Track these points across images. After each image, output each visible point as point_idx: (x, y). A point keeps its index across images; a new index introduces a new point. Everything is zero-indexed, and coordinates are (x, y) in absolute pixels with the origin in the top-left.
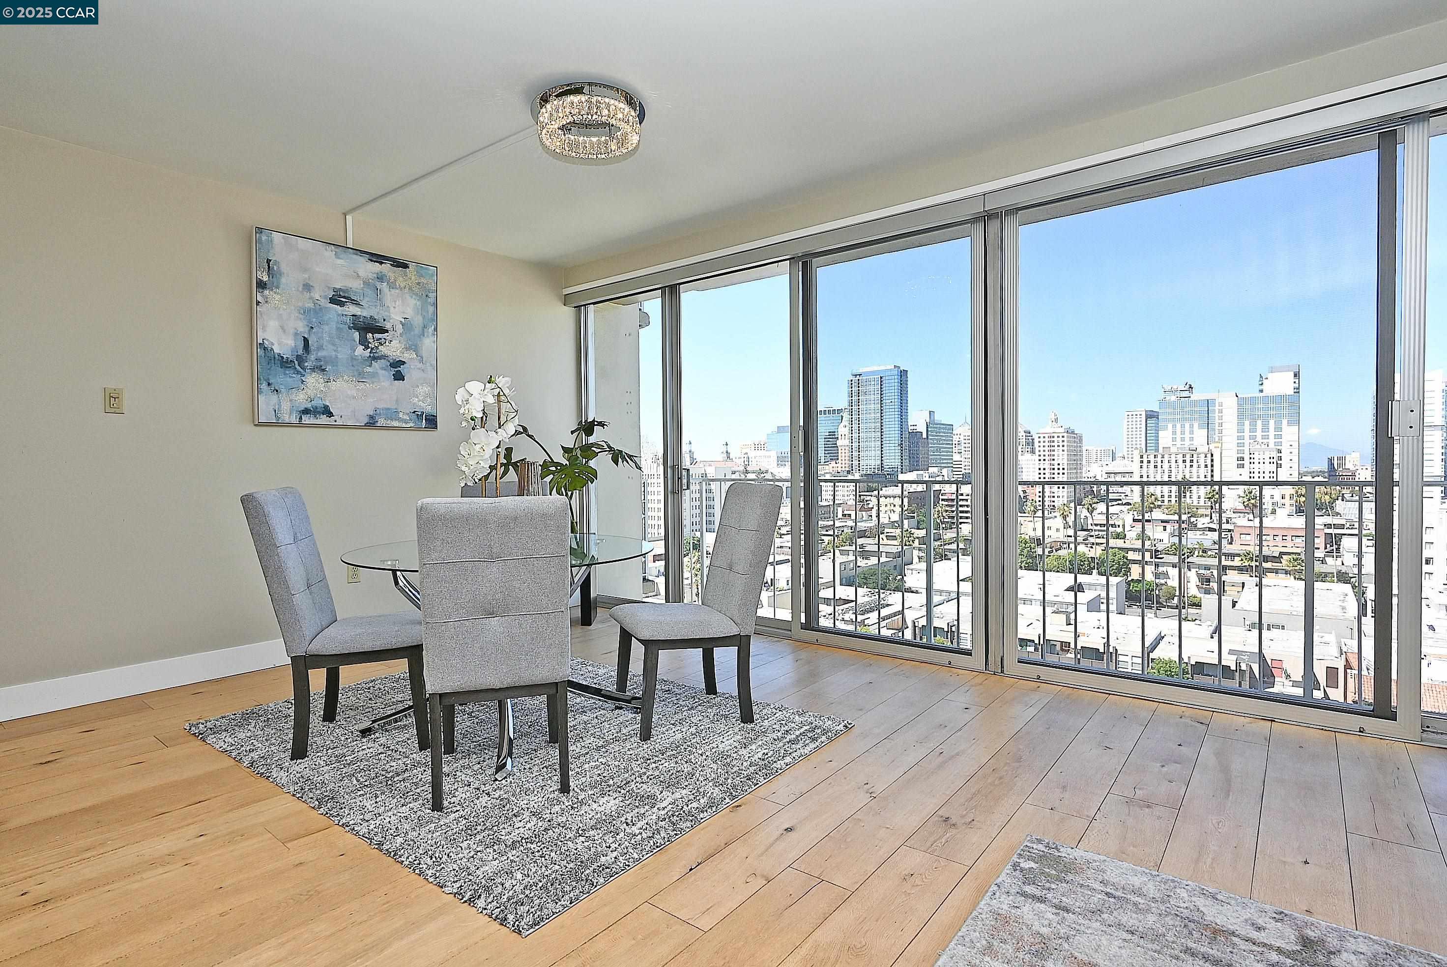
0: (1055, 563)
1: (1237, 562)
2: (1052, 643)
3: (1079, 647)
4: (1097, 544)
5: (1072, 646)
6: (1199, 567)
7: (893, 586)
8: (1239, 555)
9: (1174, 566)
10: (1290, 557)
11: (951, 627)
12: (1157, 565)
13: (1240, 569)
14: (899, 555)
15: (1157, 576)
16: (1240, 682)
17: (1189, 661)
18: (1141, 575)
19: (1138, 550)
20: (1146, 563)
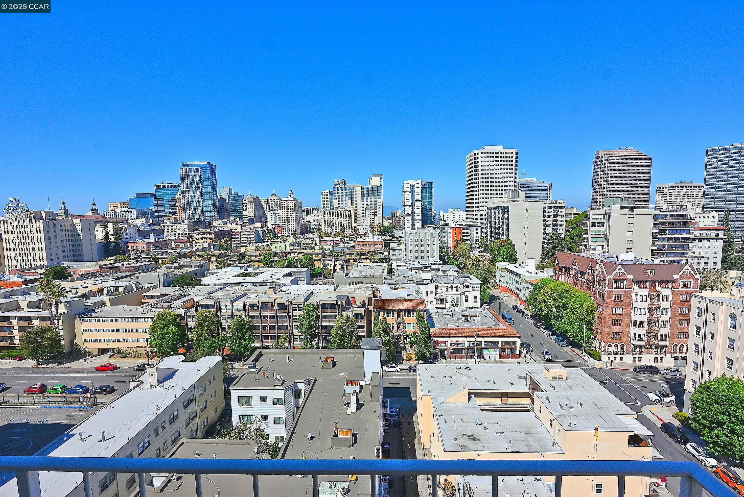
0: (282, 263)
1: (353, 257)
2: (266, 303)
3: (276, 304)
5: (273, 304)
6: (340, 260)
7: (194, 284)
8: (353, 254)
9: (331, 260)
10: (371, 253)
11: (216, 303)
12: (324, 261)
13: (354, 260)
14: (201, 266)
15: (324, 265)
16: (338, 309)
17: (320, 303)
18: (318, 265)
19: (318, 254)
20: (320, 260)
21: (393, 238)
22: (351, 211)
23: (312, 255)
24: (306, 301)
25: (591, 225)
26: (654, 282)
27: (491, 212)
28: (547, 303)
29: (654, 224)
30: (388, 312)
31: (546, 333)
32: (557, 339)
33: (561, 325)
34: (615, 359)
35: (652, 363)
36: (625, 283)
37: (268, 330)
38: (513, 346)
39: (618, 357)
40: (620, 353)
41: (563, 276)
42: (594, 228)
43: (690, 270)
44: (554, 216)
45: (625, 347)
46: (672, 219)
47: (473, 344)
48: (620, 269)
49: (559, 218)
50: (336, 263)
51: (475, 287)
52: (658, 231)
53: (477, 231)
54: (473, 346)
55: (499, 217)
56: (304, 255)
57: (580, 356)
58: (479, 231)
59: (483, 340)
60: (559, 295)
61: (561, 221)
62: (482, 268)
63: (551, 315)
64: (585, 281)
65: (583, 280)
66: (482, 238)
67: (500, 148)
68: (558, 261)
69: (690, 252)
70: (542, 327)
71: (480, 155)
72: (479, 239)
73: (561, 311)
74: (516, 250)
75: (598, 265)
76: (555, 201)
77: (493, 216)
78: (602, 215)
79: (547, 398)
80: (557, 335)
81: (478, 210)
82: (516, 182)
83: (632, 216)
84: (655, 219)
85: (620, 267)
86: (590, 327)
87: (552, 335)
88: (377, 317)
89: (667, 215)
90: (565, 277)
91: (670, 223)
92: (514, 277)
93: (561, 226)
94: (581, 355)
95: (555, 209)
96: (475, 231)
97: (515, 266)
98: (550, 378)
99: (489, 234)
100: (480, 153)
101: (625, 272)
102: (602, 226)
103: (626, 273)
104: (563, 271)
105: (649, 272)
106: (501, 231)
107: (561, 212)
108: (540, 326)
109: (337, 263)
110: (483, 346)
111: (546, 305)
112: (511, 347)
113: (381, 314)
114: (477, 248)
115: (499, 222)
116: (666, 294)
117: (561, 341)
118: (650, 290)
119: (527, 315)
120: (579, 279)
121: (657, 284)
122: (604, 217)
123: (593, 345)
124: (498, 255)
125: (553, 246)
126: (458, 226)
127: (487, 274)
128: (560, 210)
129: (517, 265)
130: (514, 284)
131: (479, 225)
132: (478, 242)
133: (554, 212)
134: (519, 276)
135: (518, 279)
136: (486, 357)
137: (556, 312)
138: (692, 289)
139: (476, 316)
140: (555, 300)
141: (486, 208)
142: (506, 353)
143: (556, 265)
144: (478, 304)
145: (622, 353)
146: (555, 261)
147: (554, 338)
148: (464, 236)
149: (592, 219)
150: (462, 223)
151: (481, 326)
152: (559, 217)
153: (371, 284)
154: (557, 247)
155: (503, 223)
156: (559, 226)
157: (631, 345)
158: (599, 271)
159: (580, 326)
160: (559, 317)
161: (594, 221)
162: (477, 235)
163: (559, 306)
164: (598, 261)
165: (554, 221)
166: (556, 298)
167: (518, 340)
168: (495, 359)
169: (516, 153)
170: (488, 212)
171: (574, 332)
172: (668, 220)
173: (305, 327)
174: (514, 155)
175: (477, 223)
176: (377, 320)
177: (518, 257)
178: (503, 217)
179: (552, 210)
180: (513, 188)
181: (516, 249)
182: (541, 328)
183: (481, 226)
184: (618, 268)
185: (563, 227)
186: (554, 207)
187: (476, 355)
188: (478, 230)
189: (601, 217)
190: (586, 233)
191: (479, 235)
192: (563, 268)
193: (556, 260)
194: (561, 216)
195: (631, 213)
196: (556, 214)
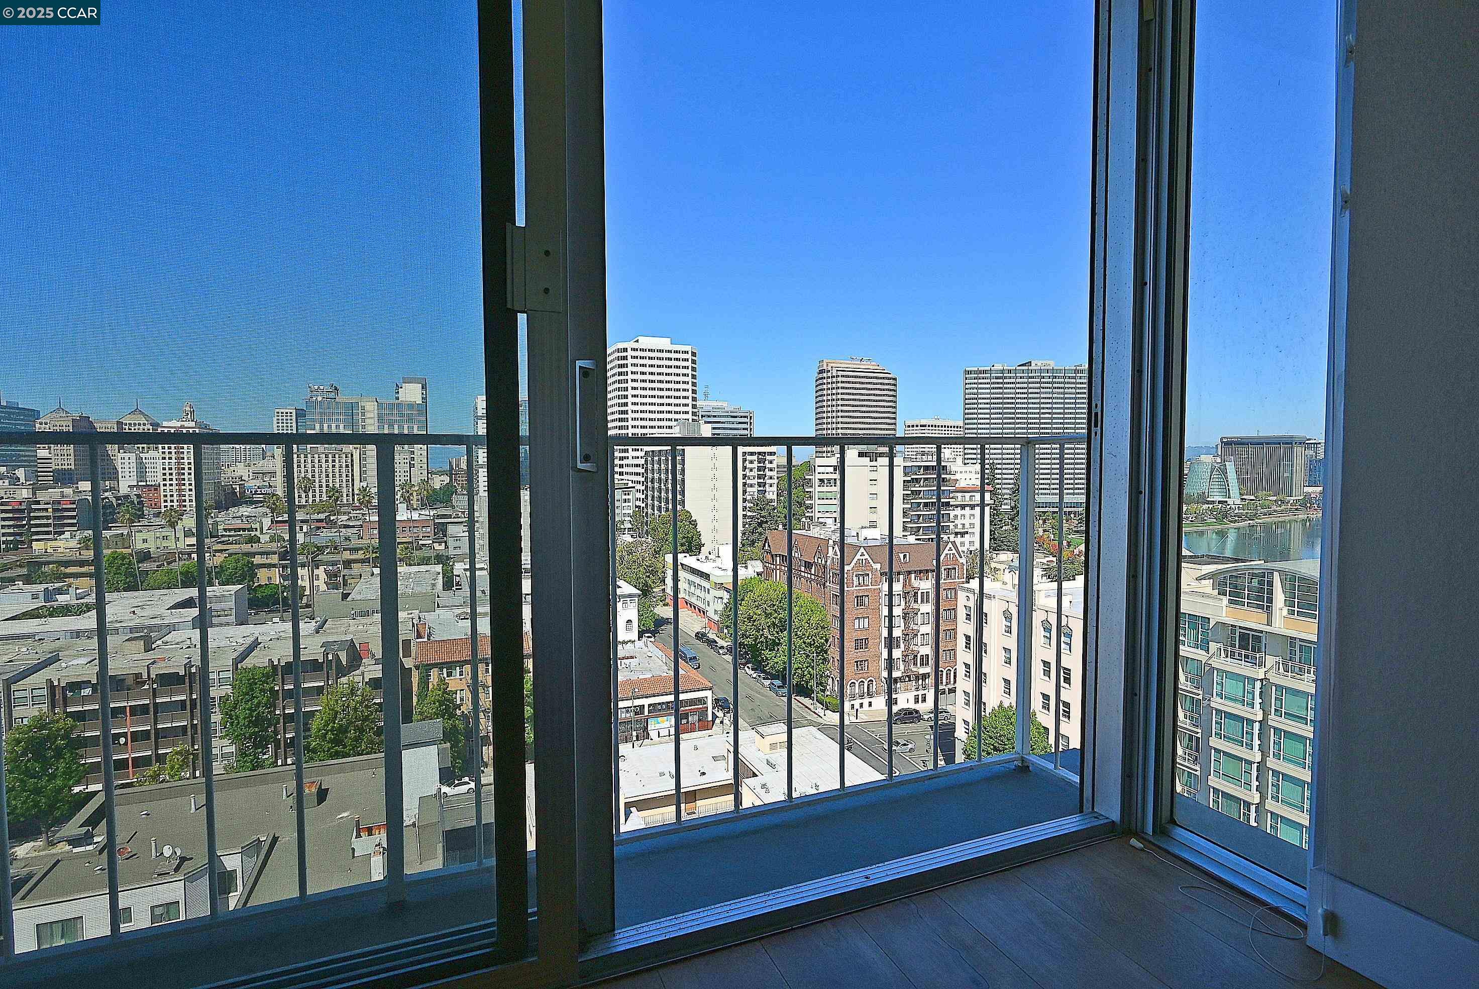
0: (166, 578)
1: (360, 555)
2: (122, 677)
3: (153, 676)
4: (221, 551)
5: (145, 676)
6: (327, 563)
8: (361, 549)
9: (303, 566)
10: (402, 546)
13: (364, 562)
15: (285, 578)
16: (328, 672)
17: (279, 662)
18: (270, 578)
19: (267, 553)
20: (274, 566)
21: (454, 513)
22: (352, 455)
23: (253, 555)
24: (241, 662)
25: (817, 483)
26: (909, 573)
27: (653, 460)
28: (754, 621)
29: (904, 481)
30: (450, 666)
31: (754, 676)
32: (773, 684)
33: (776, 659)
34: (861, 705)
35: (912, 705)
36: (870, 577)
37: (126, 743)
38: (701, 706)
39: (866, 702)
40: (868, 694)
41: (778, 571)
42: (821, 489)
43: (954, 551)
44: (759, 469)
45: (874, 683)
46: (927, 474)
47: (627, 712)
48: (862, 555)
49: (768, 473)
50: (316, 572)
51: (629, 602)
52: (910, 492)
53: (627, 497)
54: (628, 715)
55: (667, 470)
56: (230, 555)
57: (810, 709)
58: (630, 497)
59: (646, 702)
60: (774, 605)
61: (771, 478)
62: (640, 565)
63: (762, 642)
64: (813, 577)
65: (809, 576)
66: (637, 509)
67: (664, 343)
68: (769, 546)
69: (951, 525)
70: (748, 667)
71: (630, 353)
72: (631, 512)
73: (777, 633)
74: (698, 530)
75: (830, 549)
77: (656, 467)
78: (832, 466)
79: (764, 786)
80: (774, 677)
81: (628, 458)
82: (694, 407)
83: (875, 469)
84: (906, 474)
85: (862, 550)
86: (822, 656)
87: (764, 679)
88: (424, 681)
89: (920, 467)
90: (782, 573)
91: (926, 479)
92: (697, 580)
93: (771, 486)
94: (812, 707)
95: (760, 457)
96: (624, 497)
97: (698, 560)
98: (768, 750)
99: (650, 502)
100: (629, 350)
101: (869, 559)
102: (833, 485)
103: (870, 561)
104: (778, 563)
105: (902, 556)
106: (670, 496)
107: (771, 462)
108: (745, 665)
109: (320, 572)
110: (646, 713)
111: (753, 625)
112: (698, 708)
113: (434, 674)
114: (627, 530)
115: (667, 479)
116: (925, 591)
117: (779, 687)
118: (904, 586)
119: (722, 647)
120: (803, 574)
121: (913, 576)
122: (835, 470)
123: (828, 687)
124: (666, 540)
125: (759, 521)
127: (649, 577)
128: (769, 458)
129: (702, 556)
130: (698, 592)
131: (630, 485)
132: (629, 518)
133: (759, 463)
134: (706, 576)
135: (704, 583)
136: (653, 734)
137: (769, 637)
138: (957, 580)
139: (632, 657)
140: (768, 616)
141: (643, 454)
142: (688, 722)
143: (767, 552)
144: (634, 635)
145: (870, 695)
146: (764, 545)
147: (767, 683)
149: (819, 473)
151: (641, 677)
152: (767, 470)
153: (406, 613)
154: (766, 522)
156: (767, 486)
157: (883, 679)
158: (833, 559)
159: (808, 656)
160: (774, 645)
161: (821, 477)
162: (627, 504)
163: (774, 624)
164: (831, 542)
165: (759, 478)
166: (769, 611)
167: (708, 694)
168: (669, 736)
169: (694, 354)
170: (646, 461)
171: (799, 668)
172: (923, 474)
173: (238, 723)
174: (689, 356)
175: (627, 482)
176: (424, 688)
177: (703, 543)
179: (755, 457)
180: (689, 416)
181: (699, 528)
182: (746, 668)
183: (634, 487)
184: (860, 553)
185: (774, 488)
186: (759, 453)
187: (634, 733)
188: (628, 495)
189: (831, 469)
190: (811, 498)
191: (630, 504)
192: (778, 558)
193: (767, 544)
194: (771, 470)
195: (874, 463)
196: (762, 465)
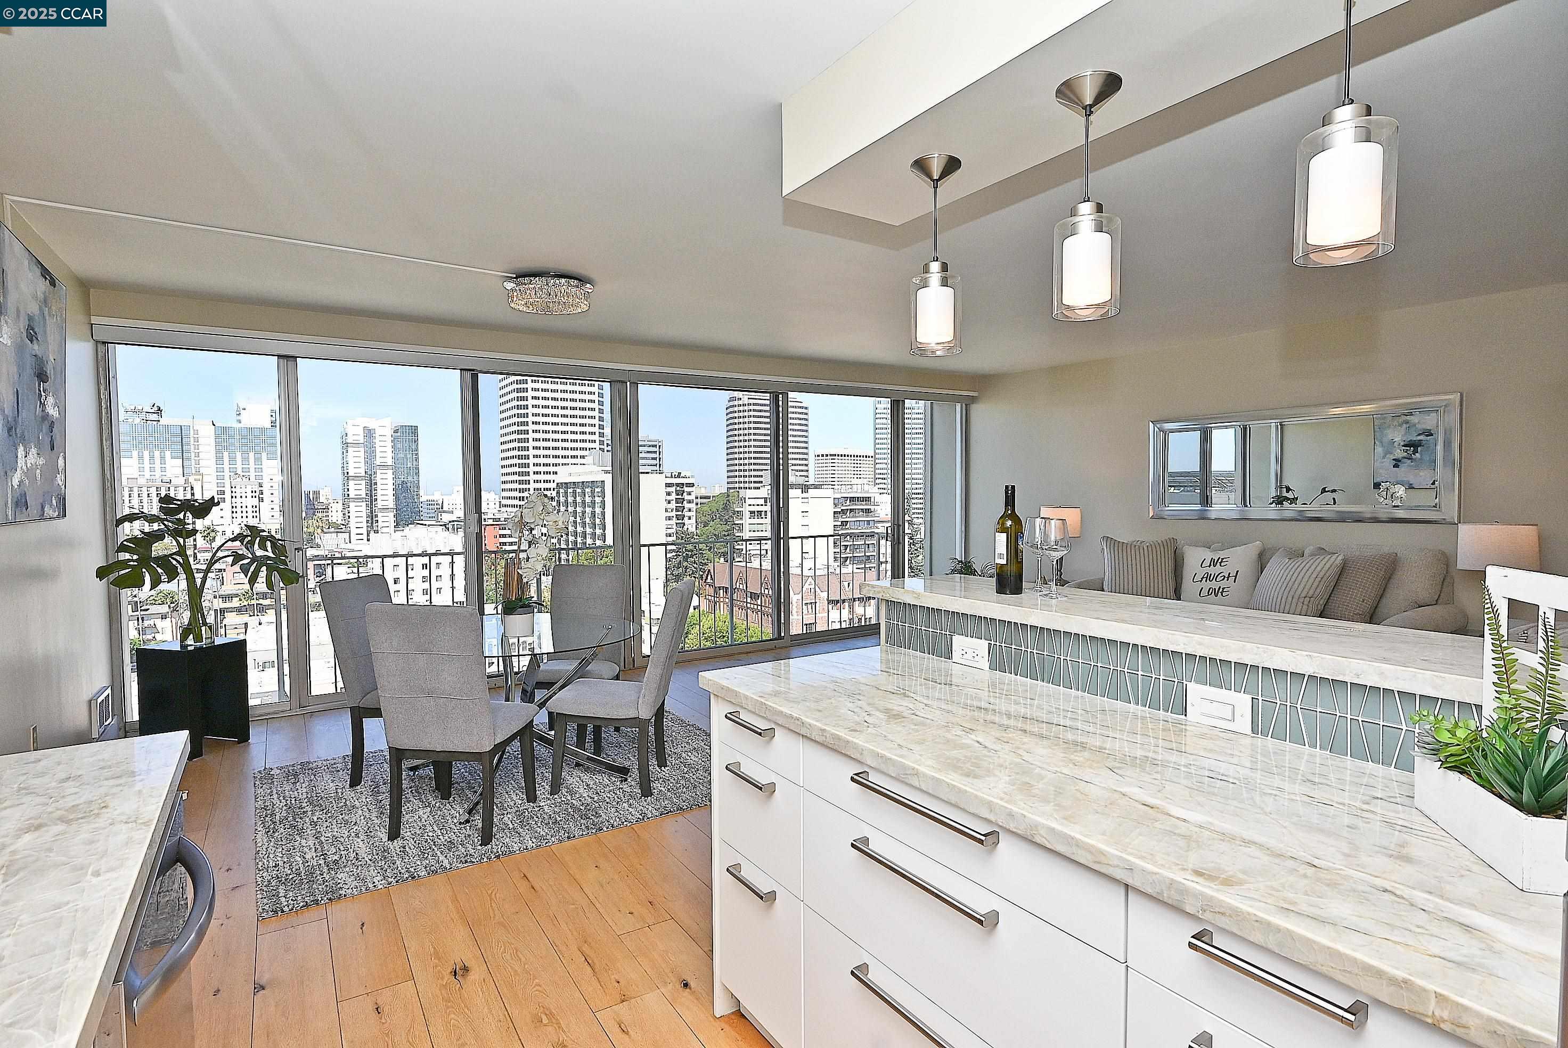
21: (330, 554)
22: (192, 488)
25: (748, 515)
26: (854, 600)
27: (566, 493)
29: (834, 512)
36: (818, 605)
41: (722, 604)
42: (752, 521)
44: (677, 501)
46: (853, 505)
48: (811, 584)
49: (687, 505)
52: (839, 523)
55: (584, 502)
60: (724, 637)
61: (690, 510)
68: (712, 579)
76: (677, 474)
77: (570, 499)
78: (762, 498)
81: (529, 489)
82: (601, 435)
83: (807, 500)
84: (835, 505)
85: (811, 579)
89: (847, 498)
90: (725, 605)
91: (851, 510)
93: (690, 518)
95: (678, 488)
101: (817, 588)
102: (764, 517)
104: (722, 596)
105: (847, 584)
106: (589, 530)
107: (689, 494)
115: (584, 513)
118: (850, 613)
120: (749, 605)
121: (857, 603)
122: (766, 502)
126: (491, 522)
128: (686, 489)
133: (677, 494)
143: (710, 585)
148: (504, 544)
149: (749, 505)
150: (497, 516)
152: (685, 502)
154: (692, 556)
155: (593, 514)
156: (686, 519)
161: (752, 508)
165: (677, 510)
170: (558, 493)
172: (849, 505)
178: (593, 503)
179: (673, 489)
180: (597, 445)
184: (808, 583)
185: (693, 520)
186: (677, 485)
189: (762, 502)
190: (741, 530)
192: (721, 591)
194: (689, 502)
195: (805, 495)
196: (680, 497)
